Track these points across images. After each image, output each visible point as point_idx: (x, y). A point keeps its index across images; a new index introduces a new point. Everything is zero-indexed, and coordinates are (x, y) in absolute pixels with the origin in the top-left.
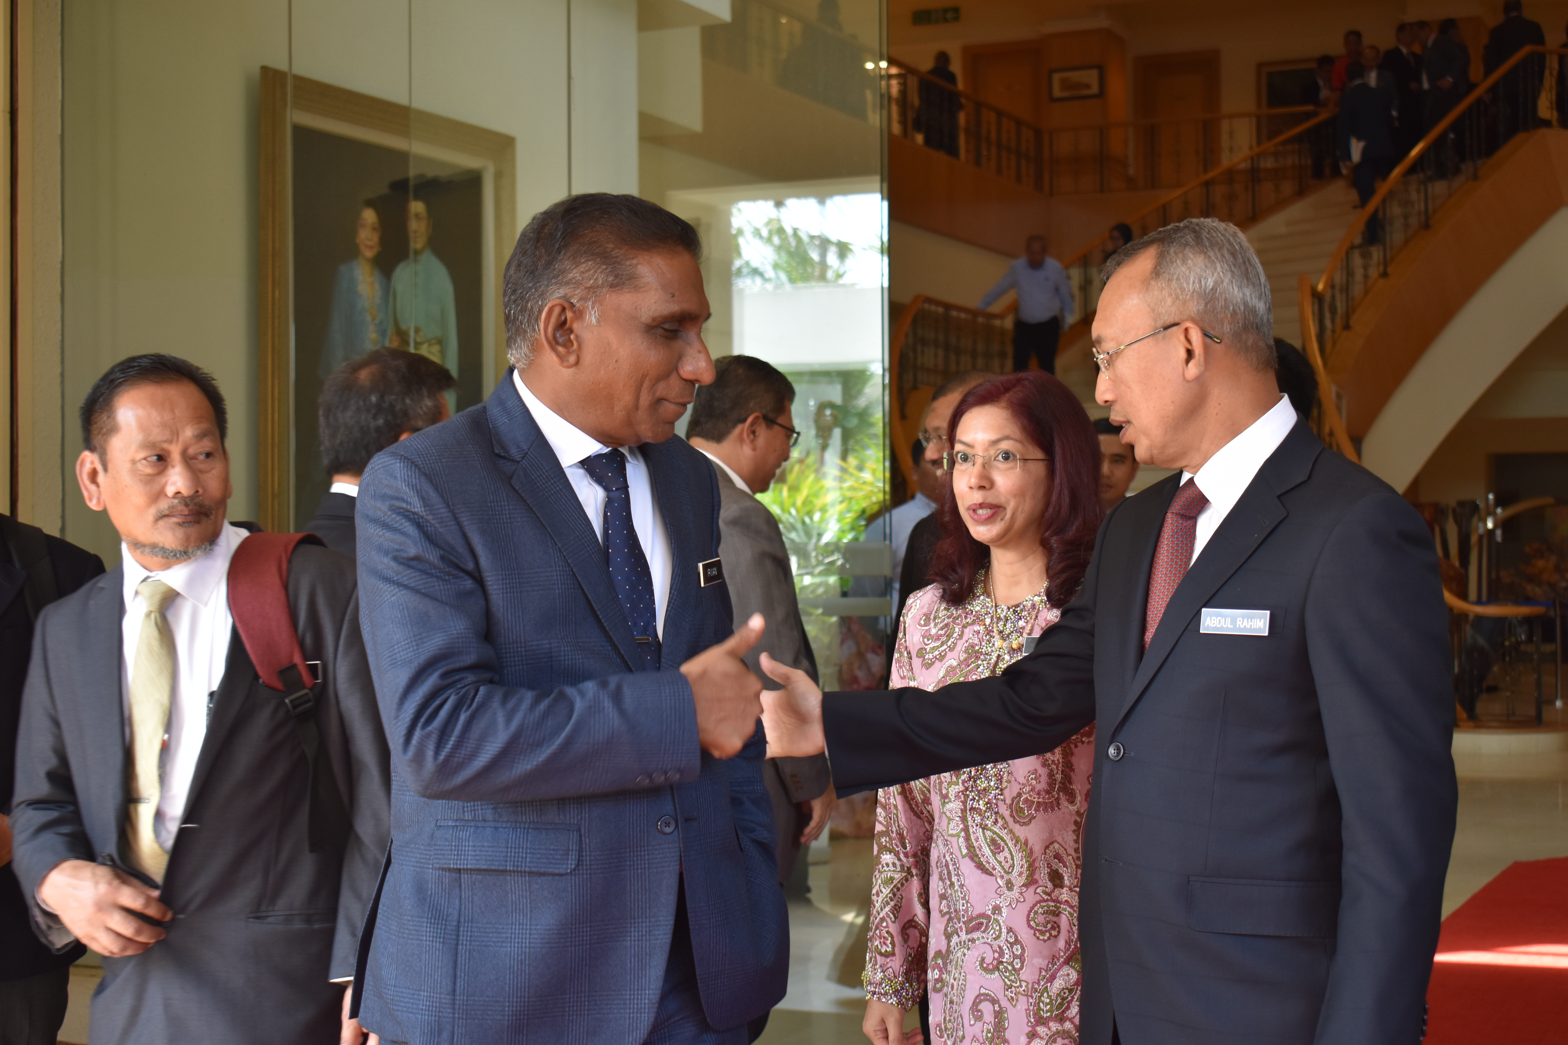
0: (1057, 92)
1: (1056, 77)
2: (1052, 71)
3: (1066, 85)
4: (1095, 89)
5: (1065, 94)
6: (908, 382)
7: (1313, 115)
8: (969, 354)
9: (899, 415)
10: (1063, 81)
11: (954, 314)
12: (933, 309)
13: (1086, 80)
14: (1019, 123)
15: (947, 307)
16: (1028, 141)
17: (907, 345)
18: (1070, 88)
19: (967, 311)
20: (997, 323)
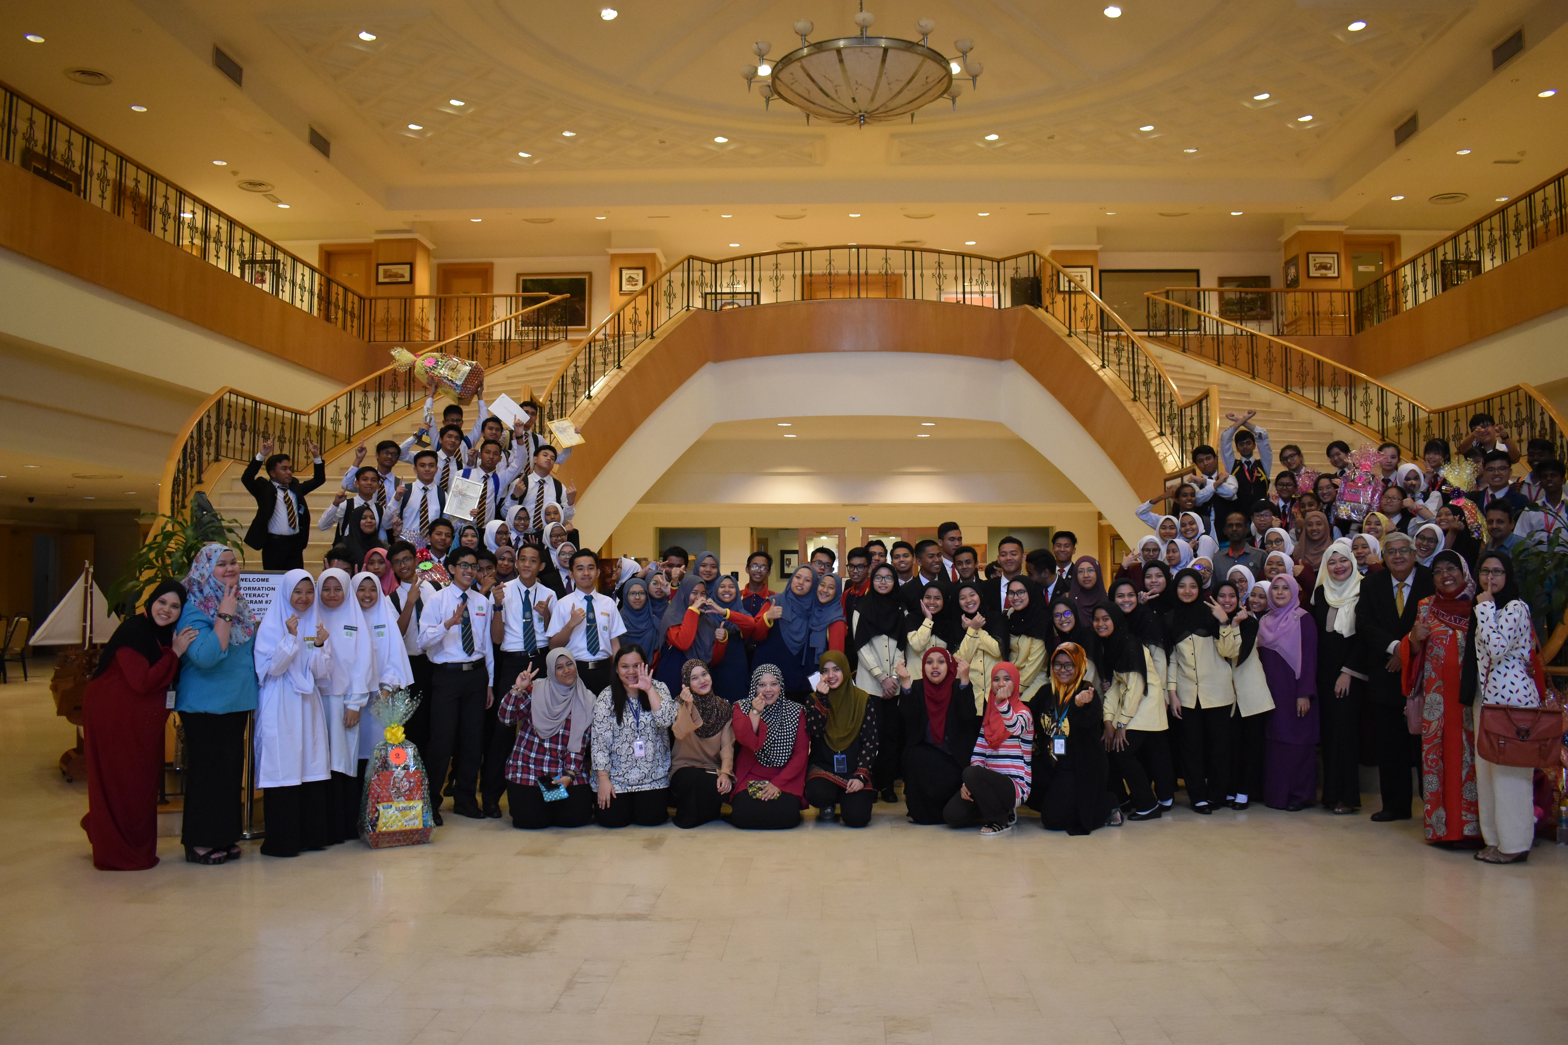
0: (381, 279)
1: (381, 268)
2: (378, 265)
3: (387, 274)
4: (407, 279)
5: (387, 280)
6: (208, 454)
7: (547, 298)
8: (276, 439)
9: (195, 480)
10: (385, 271)
11: (263, 407)
12: (241, 400)
13: (400, 272)
14: (346, 289)
15: (256, 401)
16: (353, 303)
17: (209, 425)
18: (390, 276)
19: (276, 406)
20: (304, 419)
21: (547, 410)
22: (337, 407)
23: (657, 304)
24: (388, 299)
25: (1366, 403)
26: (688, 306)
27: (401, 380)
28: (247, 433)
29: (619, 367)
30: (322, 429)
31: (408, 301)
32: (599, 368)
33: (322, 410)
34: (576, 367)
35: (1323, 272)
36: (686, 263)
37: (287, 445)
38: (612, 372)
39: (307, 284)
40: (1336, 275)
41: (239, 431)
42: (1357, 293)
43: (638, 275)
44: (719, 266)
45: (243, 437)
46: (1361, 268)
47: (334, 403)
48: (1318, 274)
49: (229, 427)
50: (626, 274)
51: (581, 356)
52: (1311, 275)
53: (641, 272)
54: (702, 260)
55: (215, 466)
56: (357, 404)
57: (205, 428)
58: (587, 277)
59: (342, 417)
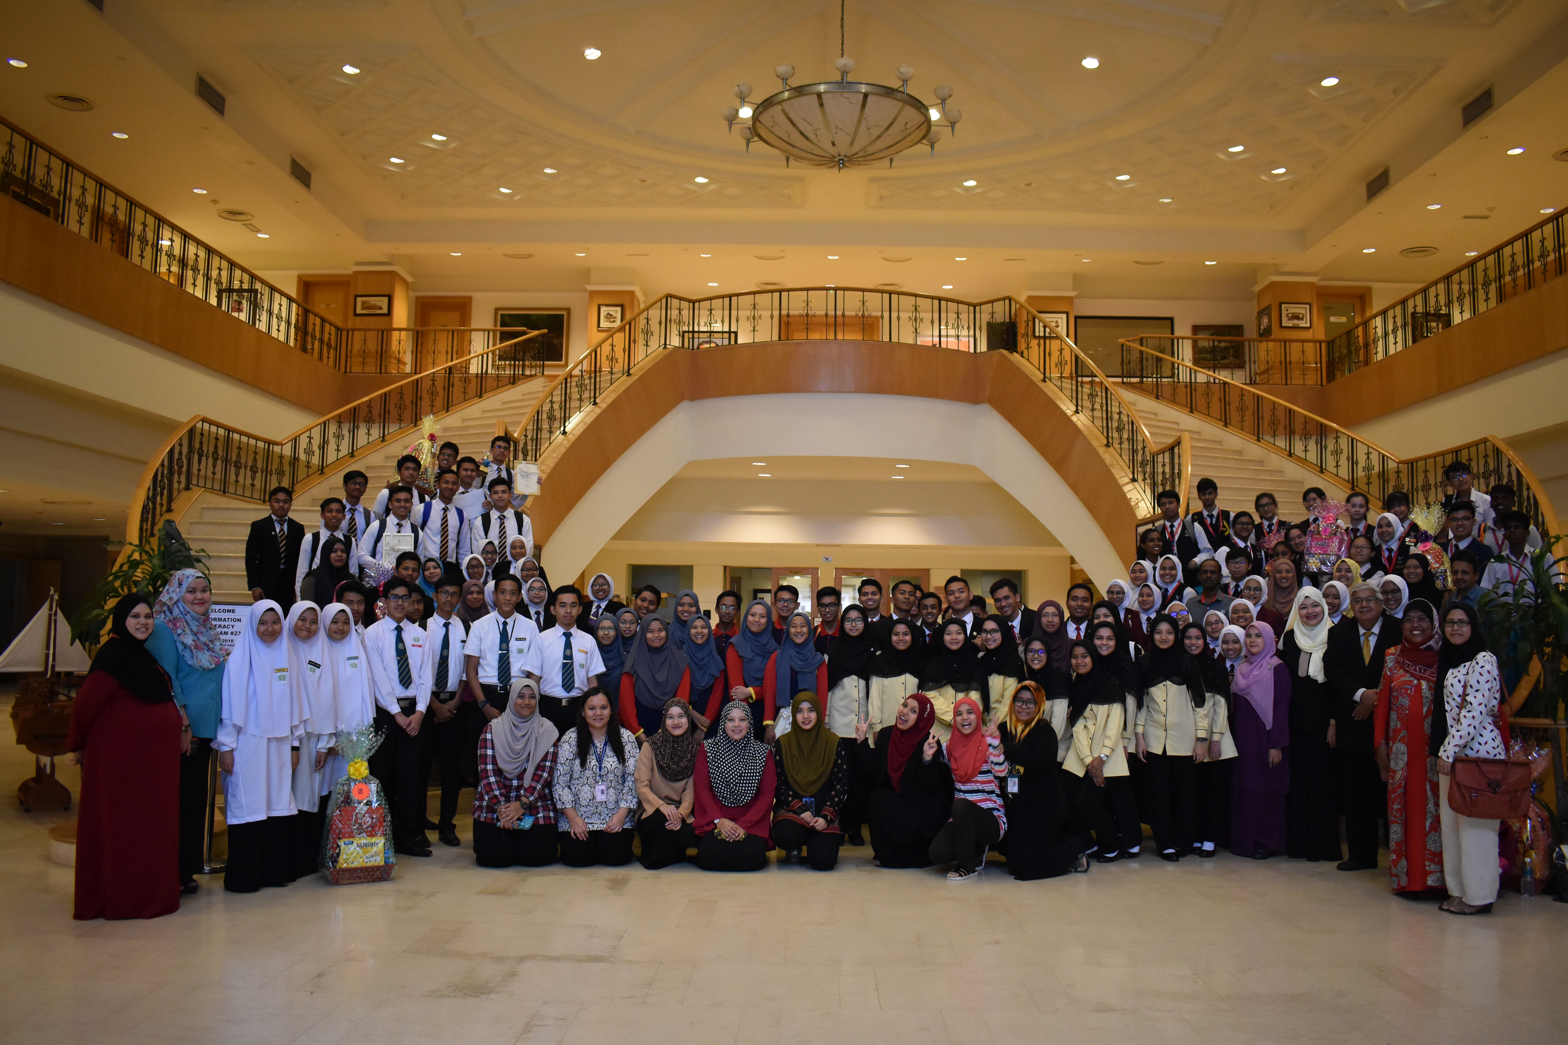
0: (359, 311)
1: (359, 300)
2: (356, 296)
3: (365, 306)
4: (385, 311)
5: (365, 312)
6: (179, 482)
7: (525, 333)
8: (249, 469)
9: (164, 508)
10: (363, 303)
11: (236, 436)
12: (214, 429)
13: (379, 304)
14: (323, 320)
15: (229, 430)
16: (330, 334)
17: (180, 453)
18: (368, 308)
19: (249, 436)
20: (277, 449)
21: (521, 445)
22: (310, 438)
23: (635, 342)
24: (365, 330)
25: (1337, 452)
26: (665, 344)
27: (376, 411)
28: (219, 462)
29: (595, 404)
30: (295, 459)
31: (385, 333)
32: (575, 404)
33: (295, 441)
34: (552, 402)
35: (1296, 322)
36: (664, 301)
37: (259, 475)
38: (588, 408)
39: (284, 314)
40: (1308, 325)
41: (211, 460)
42: (1329, 343)
43: (616, 312)
44: (697, 305)
45: (214, 466)
46: (1333, 319)
47: (308, 434)
48: (1290, 324)
49: (200, 456)
50: (604, 310)
51: (557, 392)
52: (1284, 324)
53: (619, 309)
54: (681, 299)
55: (185, 494)
56: (331, 435)
57: (176, 456)
58: (565, 313)
59: (315, 448)
